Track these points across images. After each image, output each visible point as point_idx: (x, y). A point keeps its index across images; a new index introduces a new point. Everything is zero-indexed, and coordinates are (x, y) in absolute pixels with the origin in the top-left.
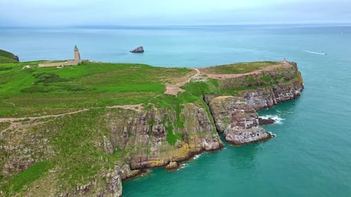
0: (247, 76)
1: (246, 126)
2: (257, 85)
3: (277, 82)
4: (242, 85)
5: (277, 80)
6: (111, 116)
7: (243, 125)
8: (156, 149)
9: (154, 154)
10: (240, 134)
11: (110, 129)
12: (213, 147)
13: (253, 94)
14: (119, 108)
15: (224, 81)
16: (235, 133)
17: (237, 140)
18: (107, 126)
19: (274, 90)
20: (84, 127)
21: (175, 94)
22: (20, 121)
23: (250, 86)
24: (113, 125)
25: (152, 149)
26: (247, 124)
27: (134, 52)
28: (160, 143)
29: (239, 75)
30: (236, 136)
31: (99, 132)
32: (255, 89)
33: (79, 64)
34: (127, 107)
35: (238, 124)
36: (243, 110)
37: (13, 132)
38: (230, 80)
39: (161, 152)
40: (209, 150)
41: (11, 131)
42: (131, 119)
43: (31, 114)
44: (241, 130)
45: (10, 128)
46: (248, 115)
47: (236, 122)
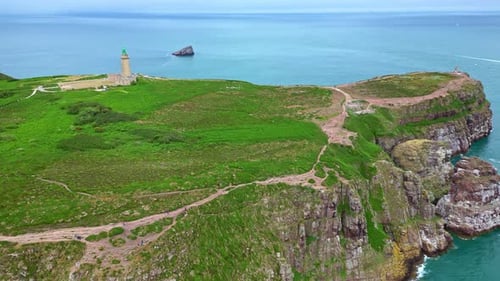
0: (431, 101)
1: (484, 200)
2: (446, 115)
3: (470, 110)
4: (426, 117)
5: (470, 106)
6: (271, 204)
7: (479, 199)
8: (356, 265)
9: (353, 274)
10: (476, 215)
11: (278, 232)
12: (439, 245)
13: (442, 131)
14: (280, 185)
15: (400, 112)
16: (466, 213)
17: (471, 226)
18: (270, 227)
19: (469, 122)
20: (233, 235)
21: (348, 143)
22: (103, 235)
23: (436, 117)
24: (279, 223)
25: (349, 264)
26: (485, 195)
27: (180, 54)
28: (360, 250)
29: (419, 100)
30: (467, 219)
31: (264, 243)
32: (445, 122)
33: (133, 84)
34: (293, 180)
35: (471, 197)
36: (476, 171)
37: (97, 272)
38: (408, 108)
39: (365, 268)
40: (434, 253)
41: (92, 267)
42: (308, 206)
43: (117, 214)
44: (476, 208)
45: (88, 258)
46: (486, 179)
47: (465, 193)
